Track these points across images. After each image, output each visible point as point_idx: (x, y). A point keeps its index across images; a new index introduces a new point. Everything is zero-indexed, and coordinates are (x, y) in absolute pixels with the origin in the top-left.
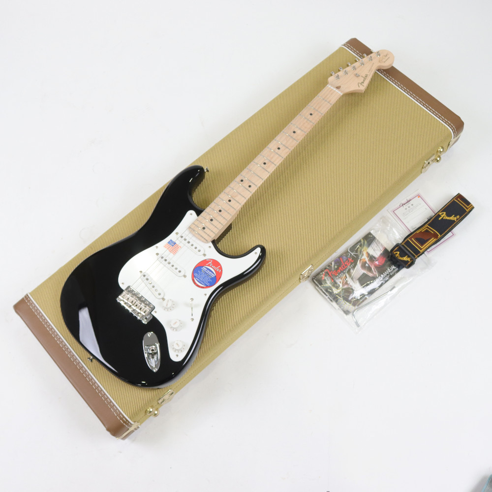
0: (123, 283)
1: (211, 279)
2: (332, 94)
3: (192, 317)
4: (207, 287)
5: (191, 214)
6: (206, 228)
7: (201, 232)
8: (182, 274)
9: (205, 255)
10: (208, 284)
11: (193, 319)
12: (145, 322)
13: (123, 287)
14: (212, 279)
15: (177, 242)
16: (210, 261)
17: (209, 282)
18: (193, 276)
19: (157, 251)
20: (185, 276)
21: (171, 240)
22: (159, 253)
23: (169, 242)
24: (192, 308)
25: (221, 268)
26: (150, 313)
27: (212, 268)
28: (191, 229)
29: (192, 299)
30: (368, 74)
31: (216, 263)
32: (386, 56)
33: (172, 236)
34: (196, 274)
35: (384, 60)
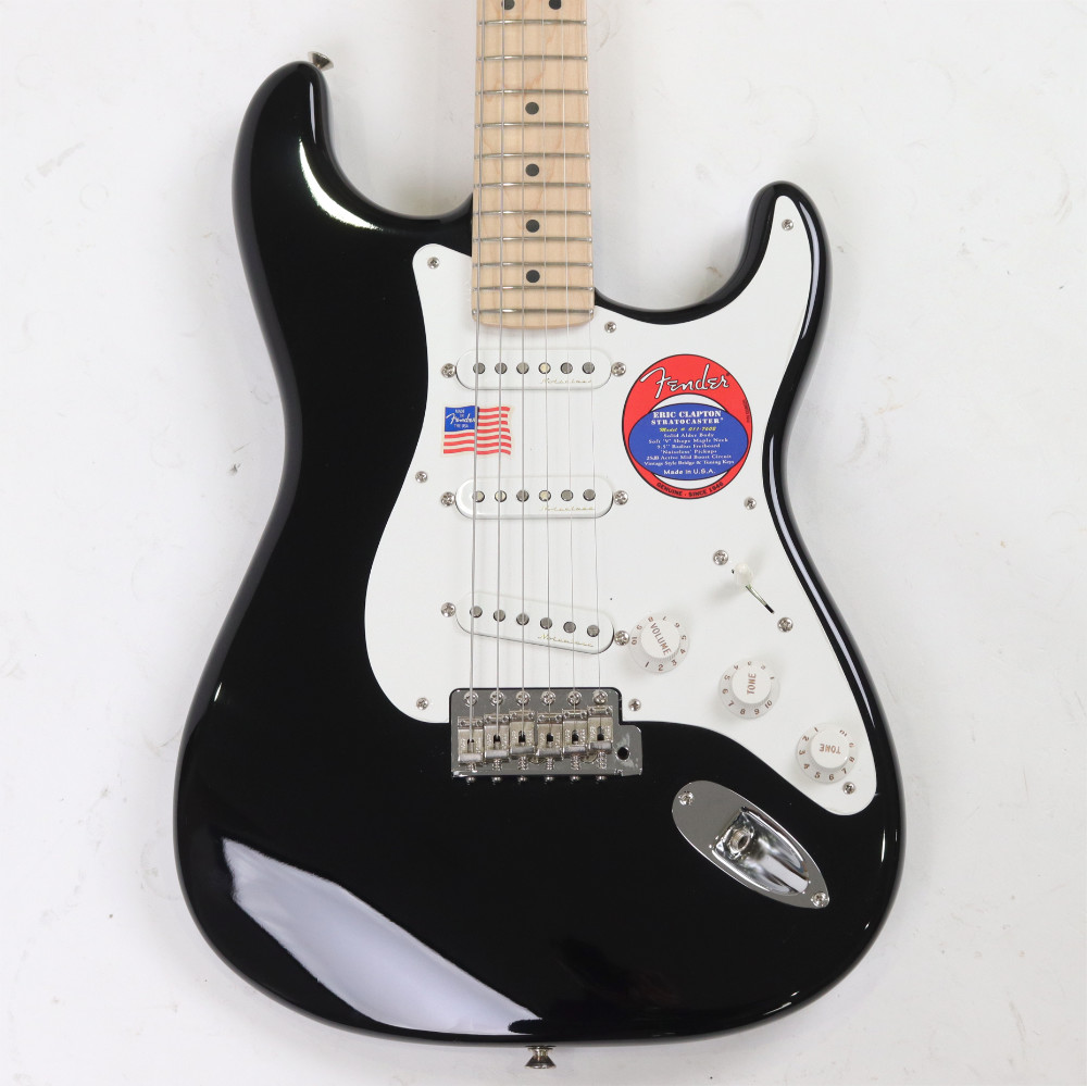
0: (422, 704)
1: (716, 434)
3: (777, 617)
4: (731, 471)
5: (433, 262)
6: (542, 271)
7: (533, 299)
8: (603, 500)
9: (618, 369)
10: (727, 461)
11: (785, 626)
12: (632, 766)
13: (437, 714)
14: (721, 430)
15: (487, 401)
16: (658, 376)
17: (721, 451)
18: (650, 475)
19: (434, 488)
20: (619, 499)
21: (449, 411)
22: (444, 492)
23: (449, 427)
24: (749, 589)
25: (718, 371)
26: (622, 723)
27: (687, 392)
28: (481, 316)
29: (720, 558)
31: (684, 368)
33: (441, 395)
34: (653, 460)
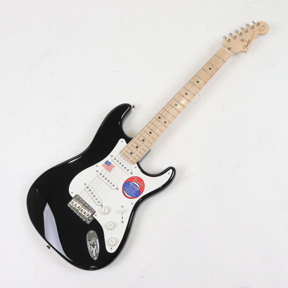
0: (72, 193)
1: (136, 192)
2: (225, 54)
3: (122, 220)
4: (133, 198)
5: (122, 142)
6: (133, 153)
7: (129, 156)
8: (115, 187)
9: (132, 173)
10: (134, 196)
11: (122, 222)
12: (88, 222)
13: (73, 195)
14: (137, 192)
15: (112, 163)
16: (136, 178)
17: (134, 194)
18: (123, 189)
20: (117, 189)
21: (107, 161)
22: (97, 170)
23: (106, 163)
24: (122, 214)
25: (143, 184)
26: (92, 216)
27: (137, 183)
28: (122, 153)
29: (122, 207)
30: (251, 39)
31: (140, 180)
32: (264, 26)
33: (108, 158)
34: (125, 188)
35: (262, 29)
